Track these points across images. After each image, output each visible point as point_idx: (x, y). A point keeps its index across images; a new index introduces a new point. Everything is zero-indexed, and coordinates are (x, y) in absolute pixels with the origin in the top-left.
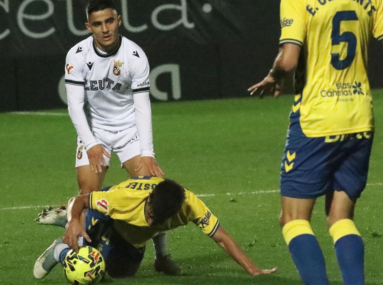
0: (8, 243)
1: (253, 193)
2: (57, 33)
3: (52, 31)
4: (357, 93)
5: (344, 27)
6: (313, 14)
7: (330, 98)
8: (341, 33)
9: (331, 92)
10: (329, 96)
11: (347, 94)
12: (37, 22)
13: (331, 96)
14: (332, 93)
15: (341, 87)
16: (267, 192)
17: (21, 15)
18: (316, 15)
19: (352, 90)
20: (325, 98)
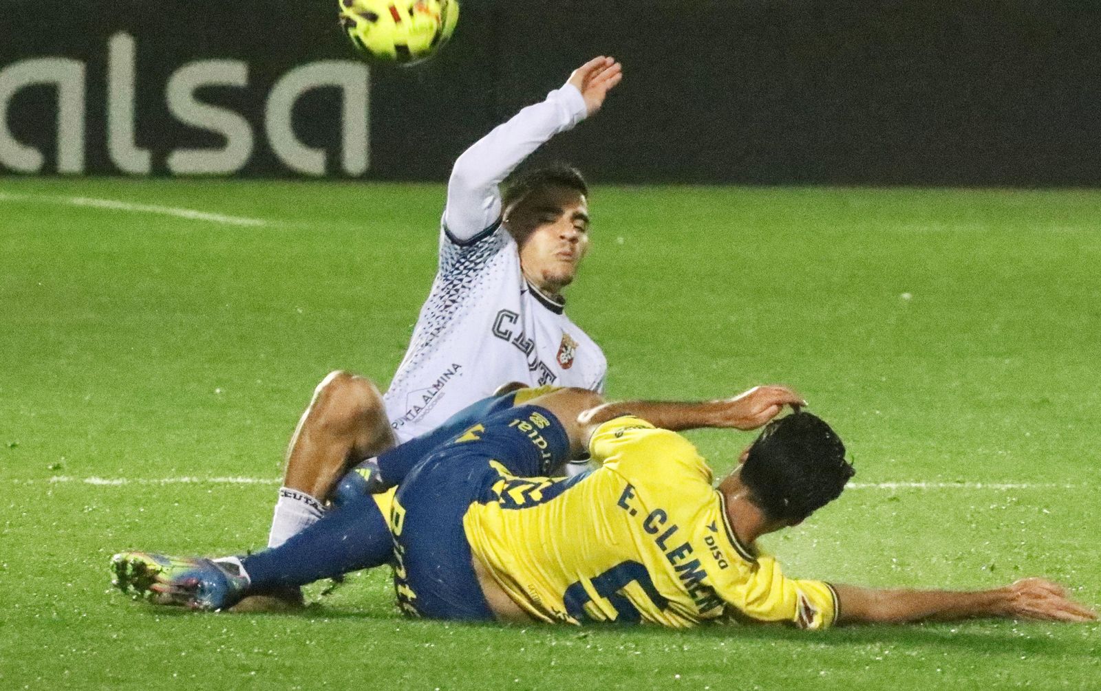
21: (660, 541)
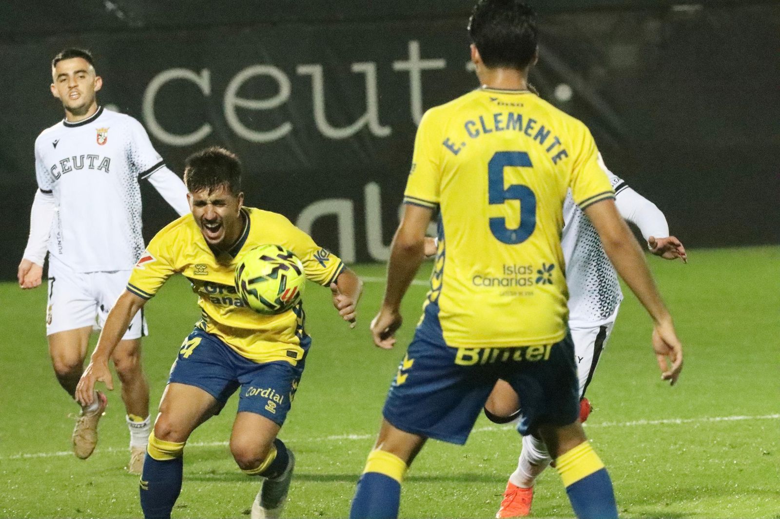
0: (185, 507)
1: (628, 424)
2: (294, 132)
3: (285, 129)
4: (541, 283)
5: (511, 176)
6: (456, 152)
7: (489, 288)
8: (506, 186)
9: (490, 280)
10: (486, 286)
11: (525, 284)
12: (259, 113)
13: (490, 285)
14: (492, 281)
15: (515, 271)
16: (652, 422)
17: (231, 100)
18: (460, 154)
19: (535, 276)
20: (479, 287)
21: (486, 131)
